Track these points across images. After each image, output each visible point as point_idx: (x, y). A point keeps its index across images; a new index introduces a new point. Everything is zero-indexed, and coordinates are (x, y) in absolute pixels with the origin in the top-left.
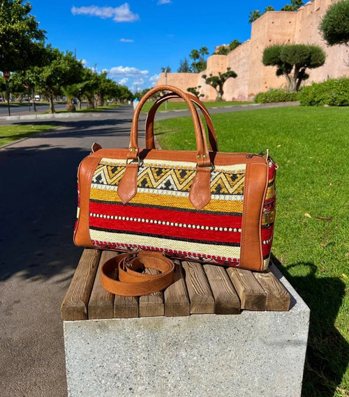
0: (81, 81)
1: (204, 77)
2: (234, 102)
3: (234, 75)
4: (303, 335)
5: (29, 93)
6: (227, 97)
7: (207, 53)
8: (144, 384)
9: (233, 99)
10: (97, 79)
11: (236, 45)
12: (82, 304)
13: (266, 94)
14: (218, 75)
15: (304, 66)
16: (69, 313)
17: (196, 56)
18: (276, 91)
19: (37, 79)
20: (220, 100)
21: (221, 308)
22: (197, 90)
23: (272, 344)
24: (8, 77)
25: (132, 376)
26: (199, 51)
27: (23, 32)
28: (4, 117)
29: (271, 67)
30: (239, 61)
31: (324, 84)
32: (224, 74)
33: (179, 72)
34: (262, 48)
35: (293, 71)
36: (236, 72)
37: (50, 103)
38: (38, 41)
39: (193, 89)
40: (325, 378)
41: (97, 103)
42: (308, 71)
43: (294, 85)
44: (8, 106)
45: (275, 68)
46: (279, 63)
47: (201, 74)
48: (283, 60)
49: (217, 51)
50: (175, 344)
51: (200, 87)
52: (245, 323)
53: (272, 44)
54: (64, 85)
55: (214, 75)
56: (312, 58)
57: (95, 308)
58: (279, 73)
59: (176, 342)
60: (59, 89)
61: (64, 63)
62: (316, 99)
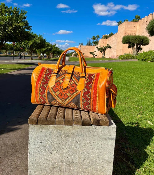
0: (45, 47)
1: (97, 47)
2: (110, 58)
3: (110, 47)
4: (114, 136)
5: (23, 52)
6: (107, 56)
7: (99, 38)
8: (55, 151)
9: (109, 57)
10: (52, 47)
11: (111, 35)
12: (36, 119)
13: (123, 56)
14: (103, 47)
15: (140, 44)
16: (31, 122)
17: (94, 39)
18: (128, 54)
19: (26, 46)
20: (103, 57)
21: (84, 124)
22: (94, 53)
23: (102, 139)
24: (14, 44)
25: (51, 147)
26: (96, 37)
27: (22, 26)
28: (11, 61)
29: (126, 44)
30: (112, 41)
31: (148, 52)
32: (106, 47)
33: (87, 45)
34: (122, 36)
35: (135, 46)
36: (111, 46)
37: (31, 56)
38: (28, 30)
39: (92, 52)
40: (130, 164)
41: (51, 57)
42: (142, 46)
43: (136, 52)
44: (13, 56)
45: (127, 45)
46: (129, 43)
47: (96, 46)
48: (131, 41)
49: (103, 37)
50: (67, 136)
51: (95, 52)
52: (93, 130)
53: (126, 35)
54: (38, 48)
55: (101, 47)
56: (144, 41)
57: (40, 120)
58: (129, 47)
59: (68, 135)
60: (35, 50)
61: (38, 40)
62: (145, 58)
